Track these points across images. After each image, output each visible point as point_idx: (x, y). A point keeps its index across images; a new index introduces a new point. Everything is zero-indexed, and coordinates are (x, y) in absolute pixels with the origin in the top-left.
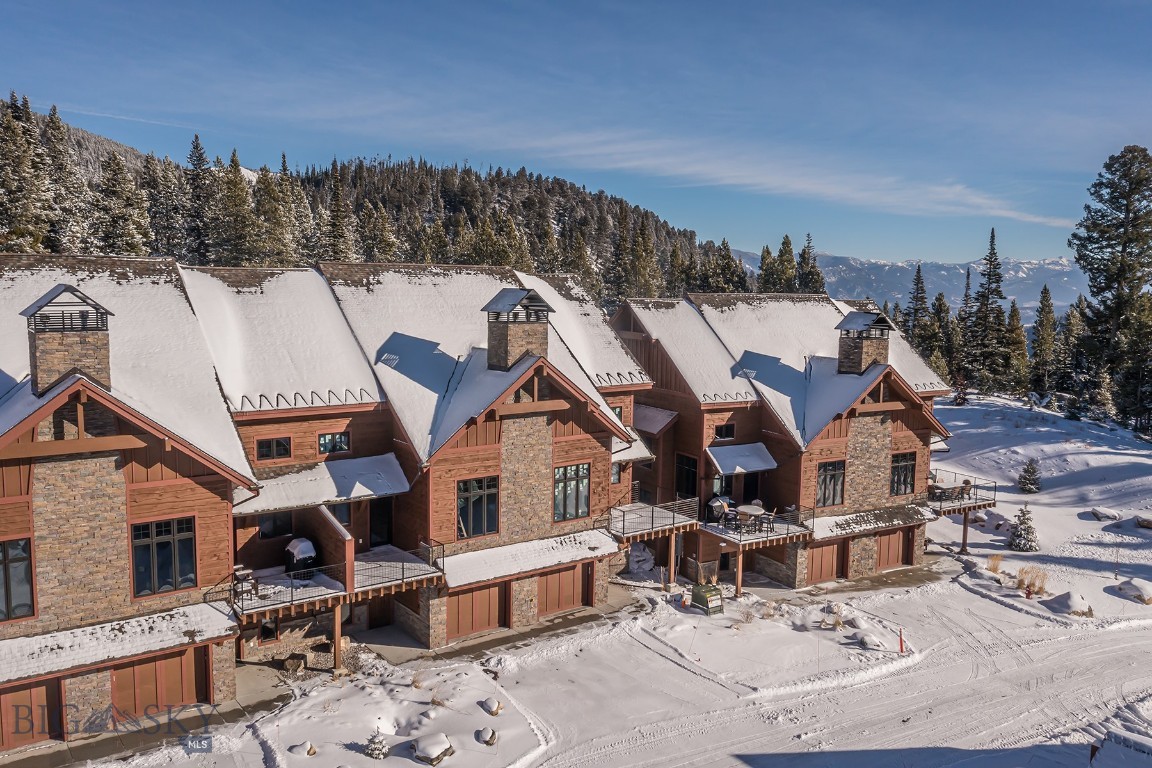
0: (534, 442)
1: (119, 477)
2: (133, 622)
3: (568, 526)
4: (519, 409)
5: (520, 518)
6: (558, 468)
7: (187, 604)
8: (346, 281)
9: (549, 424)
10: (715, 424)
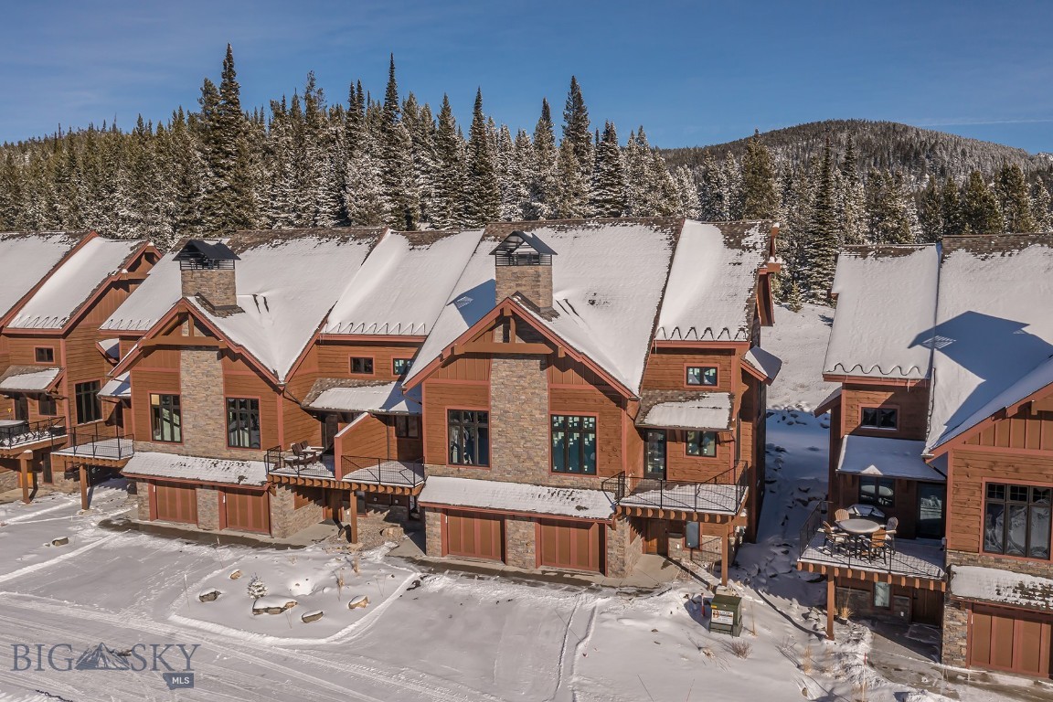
0: (526, 385)
1: (219, 364)
2: (224, 461)
3: (569, 479)
5: (513, 458)
6: (557, 416)
7: (254, 459)
8: (496, 237)
9: (542, 369)
10: (861, 405)
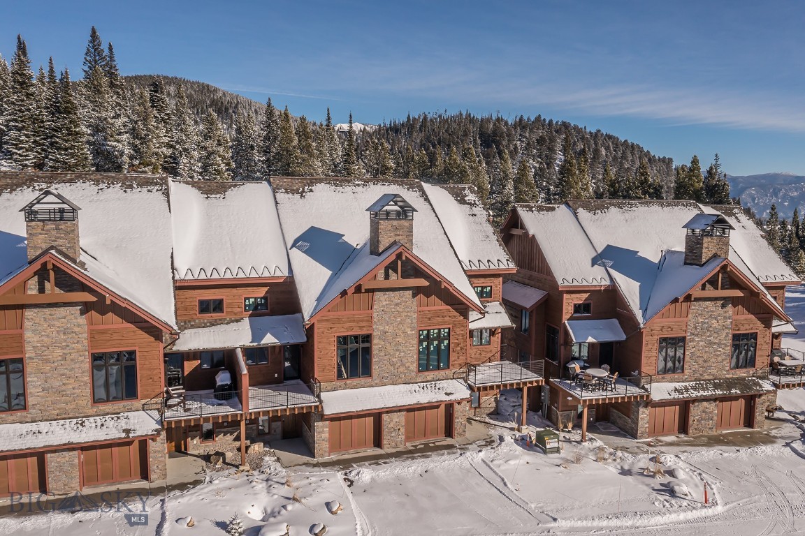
0: (401, 310)
1: (82, 320)
2: (92, 419)
3: (431, 375)
4: (387, 284)
5: (390, 367)
6: (423, 331)
7: (130, 410)
8: (286, 189)
9: (413, 297)
10: (574, 302)
